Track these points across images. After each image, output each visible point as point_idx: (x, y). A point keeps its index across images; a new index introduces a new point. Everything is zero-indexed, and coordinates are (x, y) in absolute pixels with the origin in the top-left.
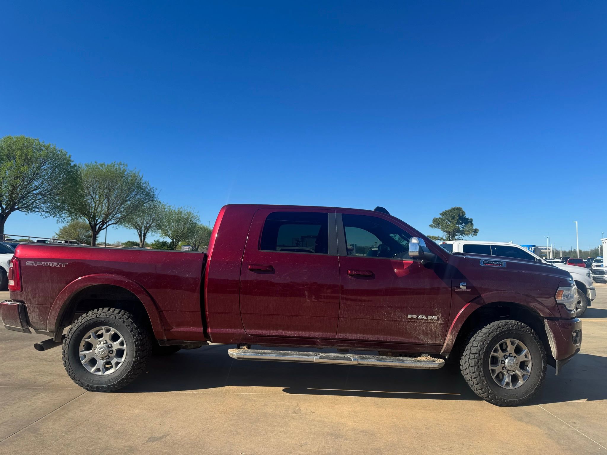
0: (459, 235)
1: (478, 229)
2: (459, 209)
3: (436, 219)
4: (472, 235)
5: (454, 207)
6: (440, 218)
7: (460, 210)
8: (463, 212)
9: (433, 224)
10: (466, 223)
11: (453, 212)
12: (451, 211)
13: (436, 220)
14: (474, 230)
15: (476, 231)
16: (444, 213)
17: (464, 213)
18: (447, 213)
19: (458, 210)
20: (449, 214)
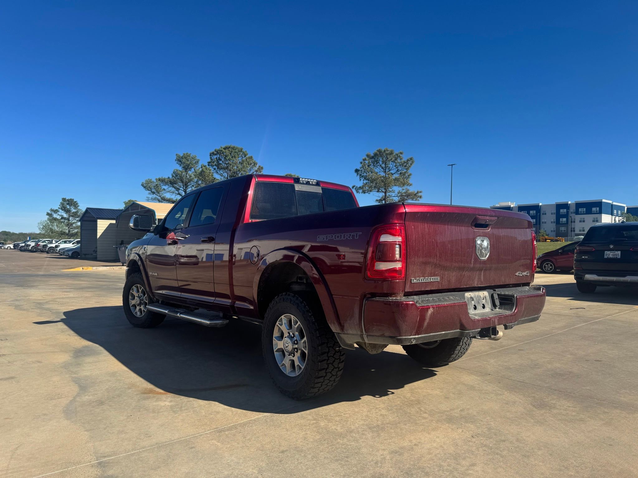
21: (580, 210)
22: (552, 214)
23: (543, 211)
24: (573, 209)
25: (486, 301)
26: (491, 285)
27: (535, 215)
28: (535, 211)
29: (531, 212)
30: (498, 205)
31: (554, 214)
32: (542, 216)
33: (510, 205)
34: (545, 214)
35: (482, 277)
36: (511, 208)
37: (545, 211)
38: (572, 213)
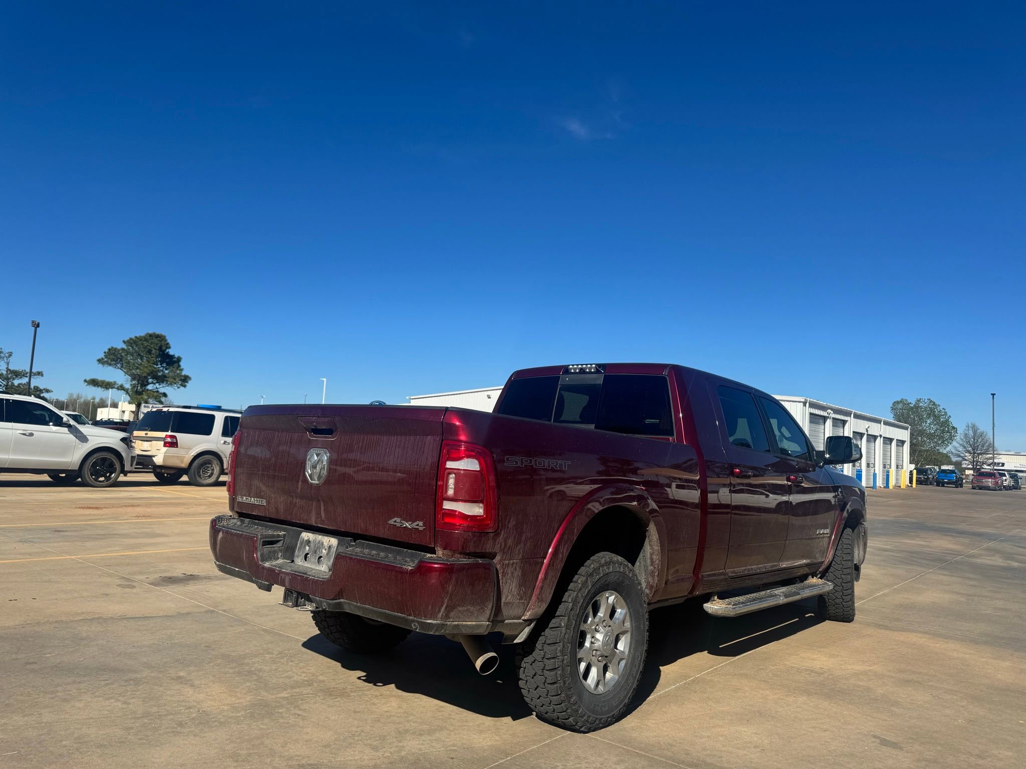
0: (155, 383)
1: (190, 376)
2: (160, 337)
3: (115, 349)
4: (179, 386)
5: (151, 332)
6: (123, 349)
7: (163, 340)
8: (168, 344)
9: (104, 357)
10: (168, 364)
11: (150, 341)
12: (146, 340)
13: (114, 352)
14: (183, 378)
15: (185, 380)
16: (132, 341)
17: (168, 346)
18: (138, 342)
19: (159, 339)
20: (142, 344)
25: (327, 554)
26: (339, 529)
35: (323, 513)
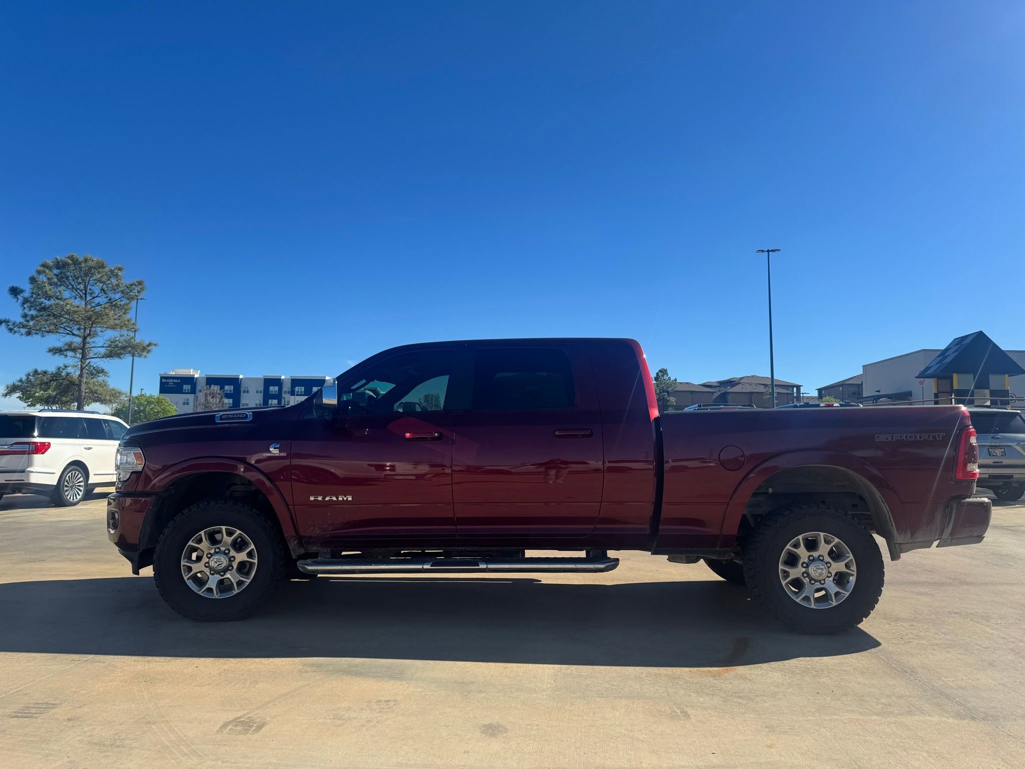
21: (297, 389)
22: (257, 392)
23: (245, 387)
24: (287, 387)
27: (232, 392)
28: (232, 387)
29: (227, 387)
30: (172, 373)
31: (260, 393)
32: (243, 395)
33: (192, 374)
34: (248, 392)
36: (195, 379)
37: (247, 387)
38: (285, 392)
